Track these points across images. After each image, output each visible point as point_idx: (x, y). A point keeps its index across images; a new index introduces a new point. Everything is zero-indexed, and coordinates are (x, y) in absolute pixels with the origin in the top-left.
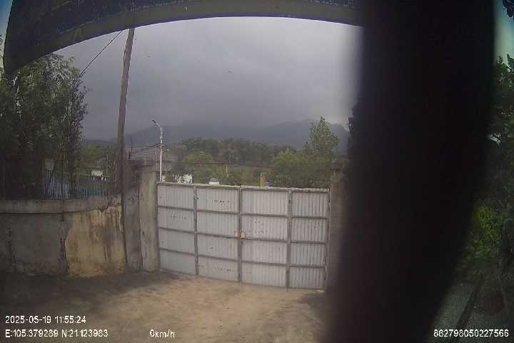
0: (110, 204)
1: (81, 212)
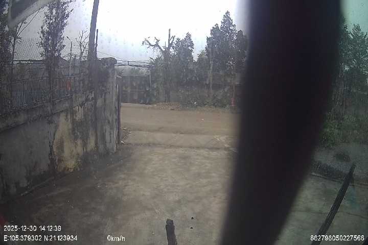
0: (87, 100)
1: (66, 111)
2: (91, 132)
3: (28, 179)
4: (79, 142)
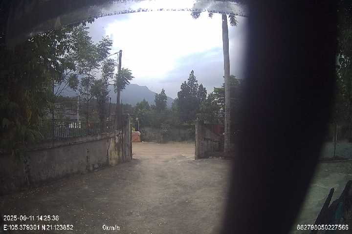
0: (119, 134)
1: (113, 137)
2: (121, 149)
3: (98, 164)
4: (117, 152)
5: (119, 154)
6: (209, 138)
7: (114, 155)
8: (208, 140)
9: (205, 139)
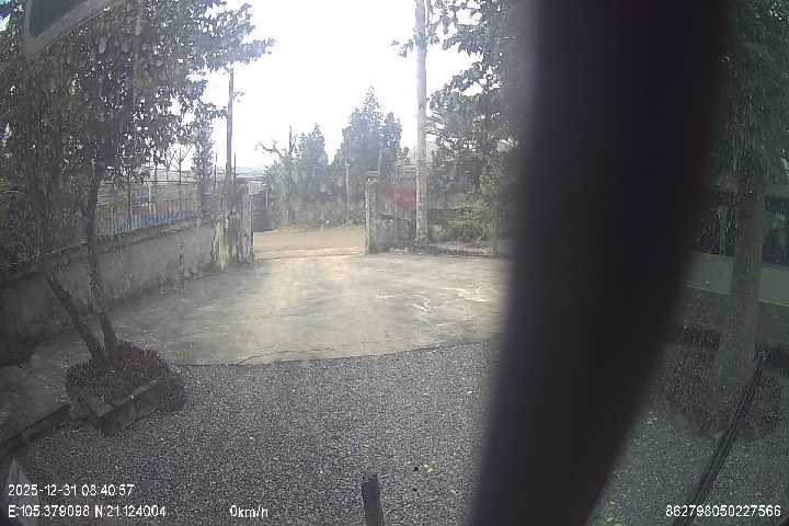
0: (231, 214)
1: (220, 221)
4: (227, 247)
5: (230, 251)
6: (390, 214)
7: (224, 254)
8: (389, 218)
9: (383, 217)
